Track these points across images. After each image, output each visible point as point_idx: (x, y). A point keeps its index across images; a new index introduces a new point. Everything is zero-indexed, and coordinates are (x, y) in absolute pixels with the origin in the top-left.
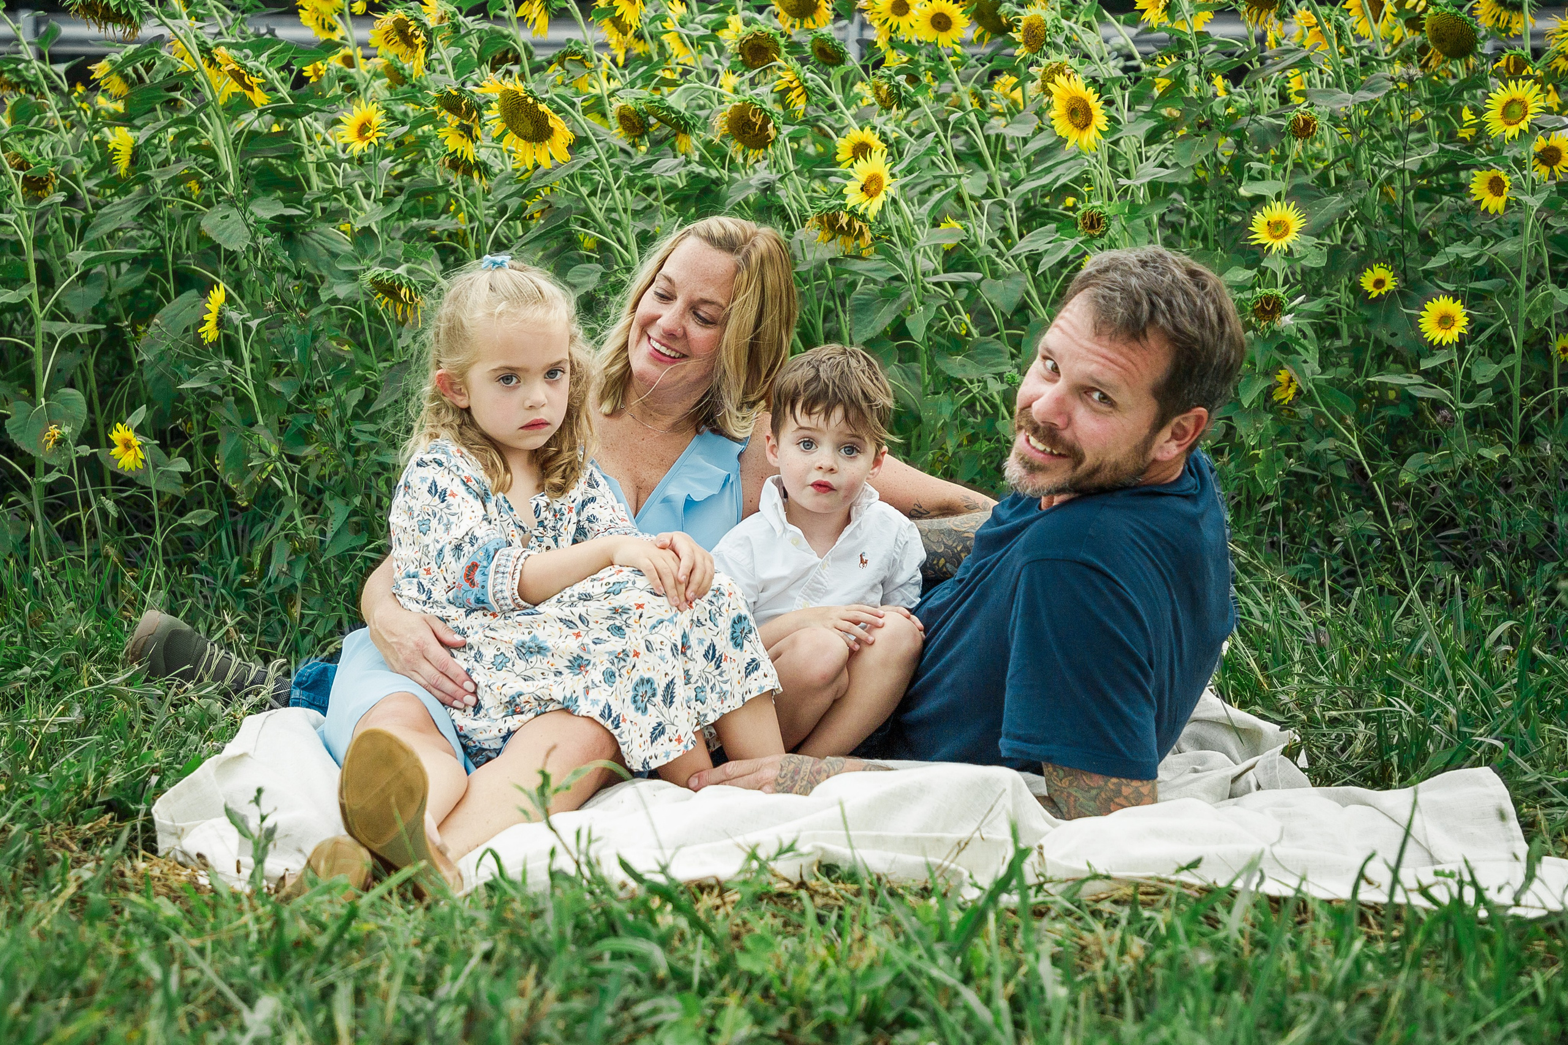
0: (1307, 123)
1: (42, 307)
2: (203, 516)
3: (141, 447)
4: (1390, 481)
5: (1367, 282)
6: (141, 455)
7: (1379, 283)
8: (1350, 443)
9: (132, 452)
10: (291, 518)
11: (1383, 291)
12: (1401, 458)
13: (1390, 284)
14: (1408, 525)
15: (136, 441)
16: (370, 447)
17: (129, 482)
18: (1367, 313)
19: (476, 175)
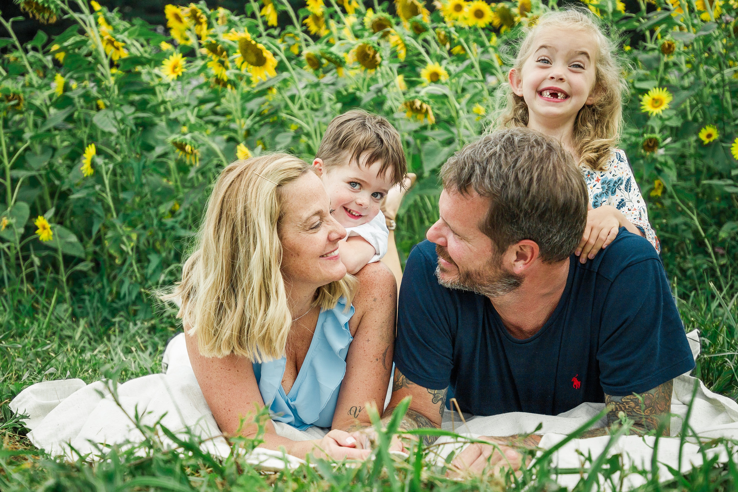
0: (670, 46)
1: (9, 162)
2: (87, 266)
3: (52, 229)
4: (714, 238)
5: (703, 136)
6: (51, 233)
7: (709, 136)
8: (692, 219)
9: (46, 231)
10: (131, 265)
11: (712, 139)
12: (720, 225)
13: (716, 136)
14: (723, 261)
15: (48, 226)
16: (173, 228)
17: (47, 247)
18: (702, 152)
19: (229, 86)
